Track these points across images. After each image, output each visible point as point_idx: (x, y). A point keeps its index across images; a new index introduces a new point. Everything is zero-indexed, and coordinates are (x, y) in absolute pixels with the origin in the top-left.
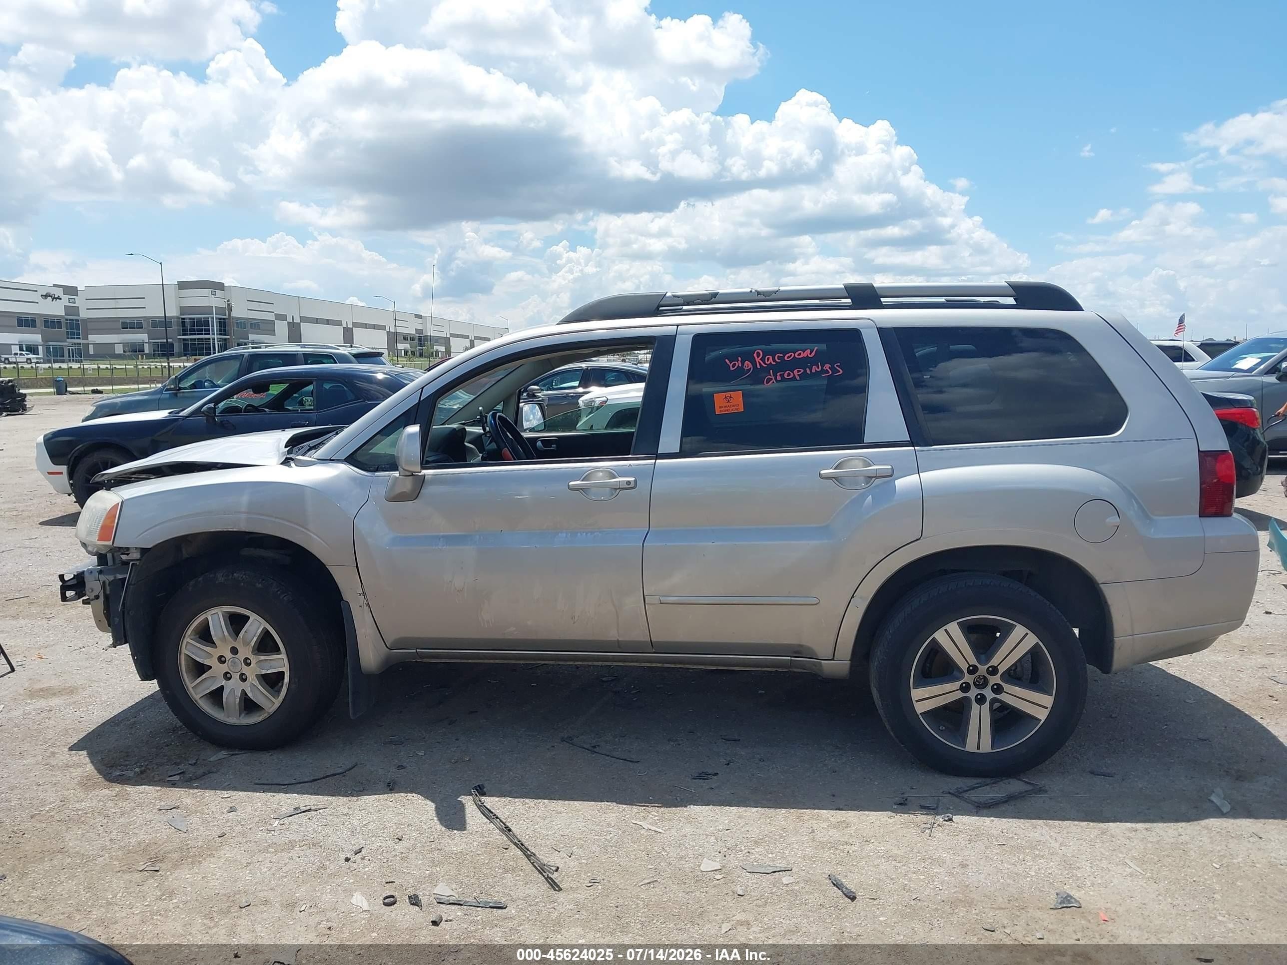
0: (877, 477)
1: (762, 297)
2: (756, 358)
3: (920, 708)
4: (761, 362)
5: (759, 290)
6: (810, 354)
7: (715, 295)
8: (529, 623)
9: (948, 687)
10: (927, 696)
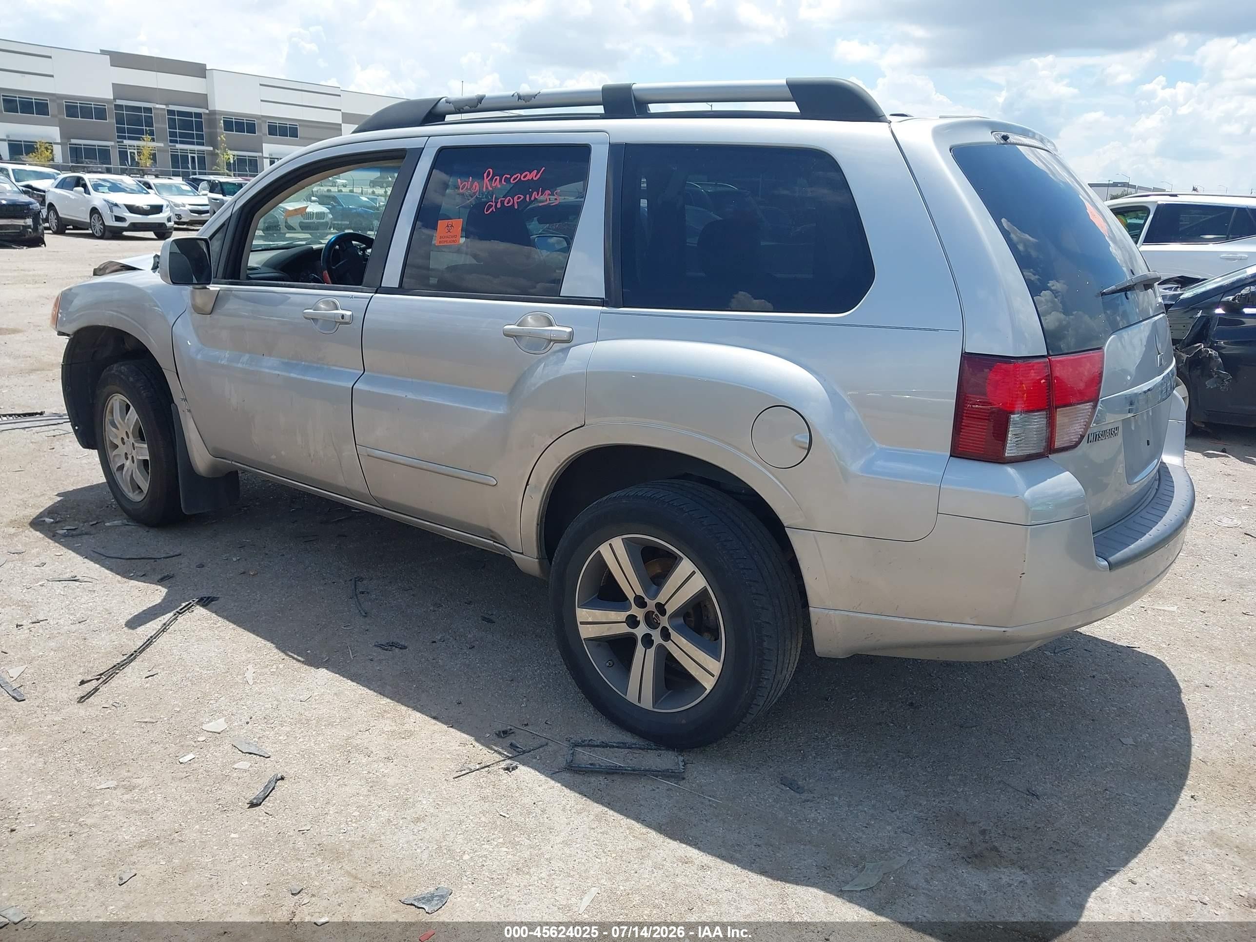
0: (556, 341)
1: (522, 103)
2: (485, 177)
3: (586, 632)
4: (488, 184)
5: (521, 94)
6: (535, 177)
7: (480, 99)
8: (283, 453)
9: (613, 615)
10: (590, 620)
